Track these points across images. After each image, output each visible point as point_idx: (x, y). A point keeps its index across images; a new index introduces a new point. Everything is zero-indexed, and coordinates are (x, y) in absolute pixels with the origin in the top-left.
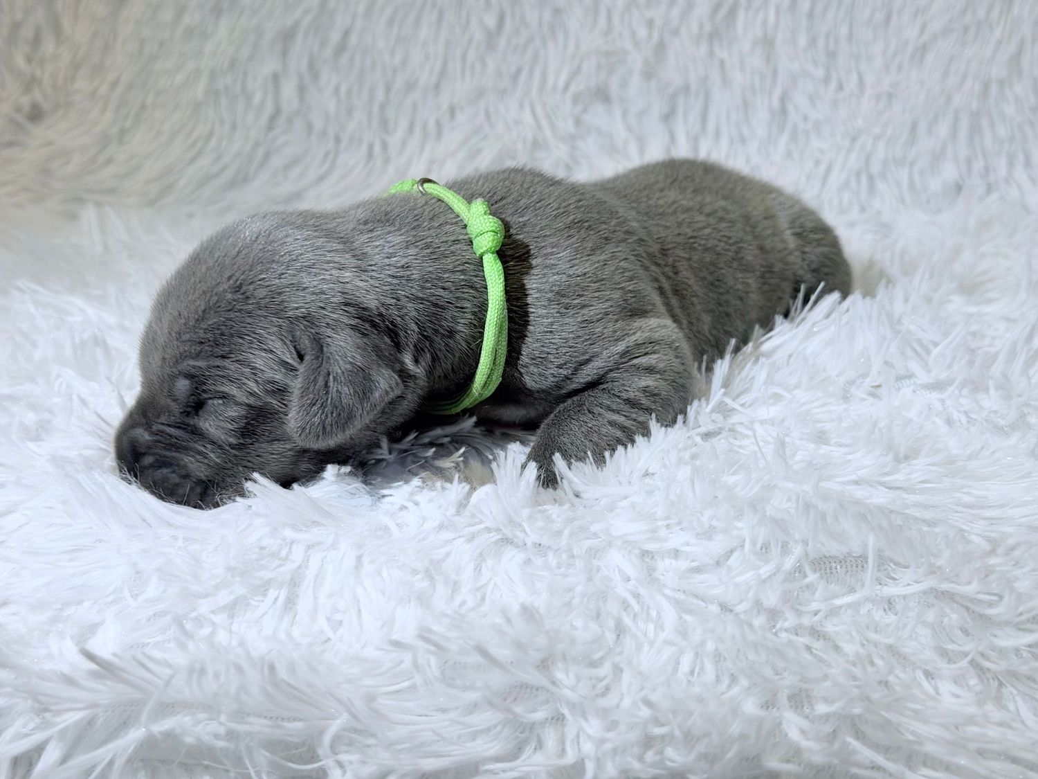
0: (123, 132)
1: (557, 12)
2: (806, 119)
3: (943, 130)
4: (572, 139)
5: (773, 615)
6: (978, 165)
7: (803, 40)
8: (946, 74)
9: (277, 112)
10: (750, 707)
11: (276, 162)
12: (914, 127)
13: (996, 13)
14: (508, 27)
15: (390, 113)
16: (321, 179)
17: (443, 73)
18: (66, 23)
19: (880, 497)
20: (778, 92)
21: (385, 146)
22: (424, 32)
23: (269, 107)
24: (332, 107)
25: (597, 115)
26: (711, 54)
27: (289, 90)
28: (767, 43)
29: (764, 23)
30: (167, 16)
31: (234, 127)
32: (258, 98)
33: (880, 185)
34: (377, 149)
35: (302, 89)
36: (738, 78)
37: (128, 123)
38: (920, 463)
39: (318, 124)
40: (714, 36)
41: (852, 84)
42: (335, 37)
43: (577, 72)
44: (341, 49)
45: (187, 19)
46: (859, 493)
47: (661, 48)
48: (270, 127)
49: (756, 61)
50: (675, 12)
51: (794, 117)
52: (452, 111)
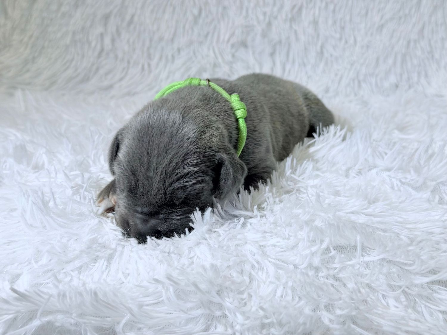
0: (34, 58)
1: (225, 8)
2: (331, 55)
3: (390, 61)
4: (230, 64)
5: (317, 269)
6: (405, 76)
7: (330, 22)
8: (392, 37)
9: (102, 50)
10: (307, 310)
11: (102, 72)
12: (378, 60)
13: (413, 10)
14: (203, 14)
15: (152, 51)
16: (121, 79)
17: (175, 34)
18: (9, 11)
19: (362, 219)
20: (320, 44)
21: (149, 65)
22: (167, 16)
23: (99, 47)
24: (126, 48)
25: (241, 53)
26: (291, 27)
27: (107, 41)
28: (315, 23)
29: (314, 15)
30: (54, 7)
31: (83, 56)
32: (93, 44)
33: (363, 85)
34: (146, 66)
35: (113, 40)
36: (302, 38)
37: (36, 54)
38: (380, 204)
39: (120, 55)
40: (293, 20)
41: (352, 41)
42: (128, 18)
43: (233, 34)
44: (131, 22)
45: (64, 9)
46: (353, 217)
47: (269, 24)
48: (99, 56)
49: (311, 30)
50: (276, 9)
51: (326, 55)
52: (179, 50)
